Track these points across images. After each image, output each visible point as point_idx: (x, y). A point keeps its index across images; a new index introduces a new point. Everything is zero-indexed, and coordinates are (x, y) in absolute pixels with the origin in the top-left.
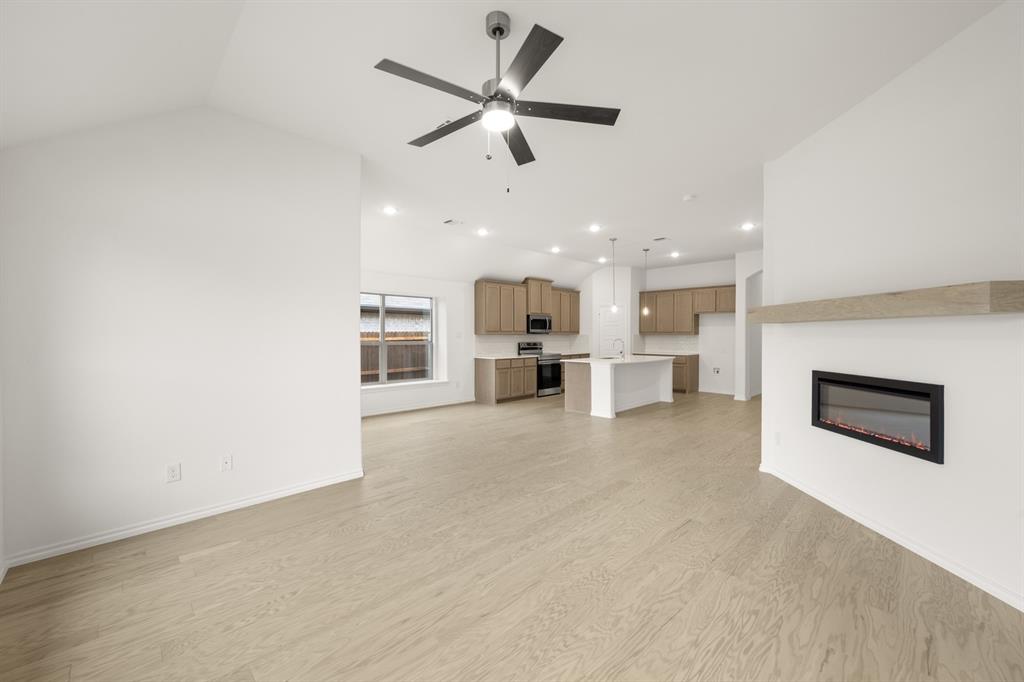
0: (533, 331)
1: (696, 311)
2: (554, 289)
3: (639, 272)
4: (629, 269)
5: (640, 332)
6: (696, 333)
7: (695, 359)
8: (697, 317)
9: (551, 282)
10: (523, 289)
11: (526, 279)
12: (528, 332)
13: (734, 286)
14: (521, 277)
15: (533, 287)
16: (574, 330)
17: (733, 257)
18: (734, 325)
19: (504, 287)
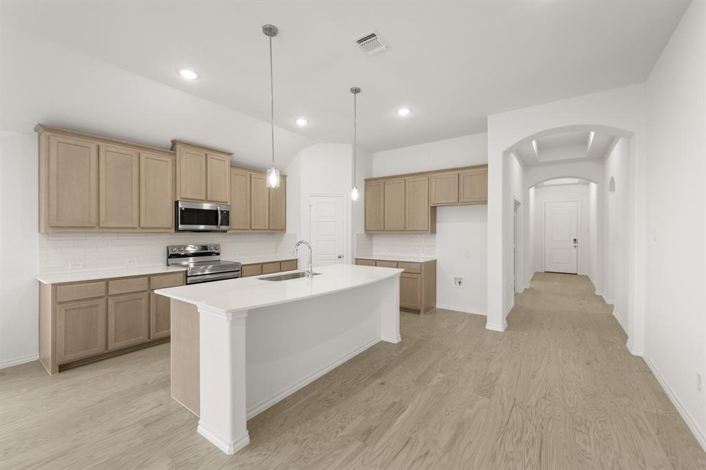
0: (180, 227)
1: (434, 202)
2: (234, 165)
3: (364, 151)
4: (349, 149)
5: (366, 230)
6: (433, 231)
7: (431, 267)
8: (434, 210)
9: (230, 154)
10: (169, 159)
11: (174, 143)
12: (177, 230)
13: (486, 166)
14: (166, 139)
15: (186, 159)
16: (276, 227)
17: (483, 128)
18: (486, 220)
19: (104, 147)
